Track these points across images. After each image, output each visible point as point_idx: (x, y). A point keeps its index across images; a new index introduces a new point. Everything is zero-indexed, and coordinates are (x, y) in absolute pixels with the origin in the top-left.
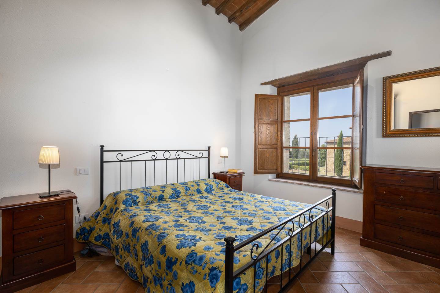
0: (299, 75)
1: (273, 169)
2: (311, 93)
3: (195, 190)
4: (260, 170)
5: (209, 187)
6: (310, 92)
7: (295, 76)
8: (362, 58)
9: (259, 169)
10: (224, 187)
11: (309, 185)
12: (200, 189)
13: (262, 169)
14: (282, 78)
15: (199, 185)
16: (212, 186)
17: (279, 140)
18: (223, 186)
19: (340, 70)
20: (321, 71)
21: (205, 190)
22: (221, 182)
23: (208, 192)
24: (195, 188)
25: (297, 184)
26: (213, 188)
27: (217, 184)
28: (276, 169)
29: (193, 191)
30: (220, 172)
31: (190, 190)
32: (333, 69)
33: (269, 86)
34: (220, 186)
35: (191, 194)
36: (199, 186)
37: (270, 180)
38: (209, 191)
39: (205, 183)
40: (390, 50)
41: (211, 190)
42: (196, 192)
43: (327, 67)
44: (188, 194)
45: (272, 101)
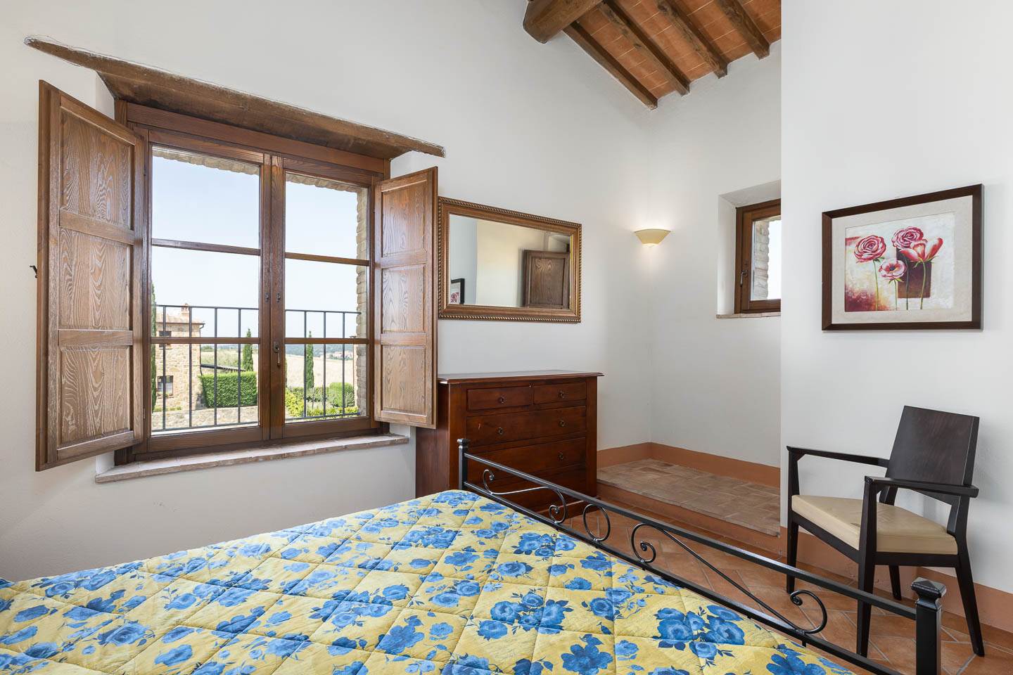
0: (238, 97)
1: (117, 432)
4: (69, 443)
7: (222, 93)
8: (400, 137)
11: (282, 457)
13: (77, 441)
25: (237, 462)
28: (125, 431)
32: (341, 131)
37: (101, 481)
40: (441, 145)
45: (114, 144)
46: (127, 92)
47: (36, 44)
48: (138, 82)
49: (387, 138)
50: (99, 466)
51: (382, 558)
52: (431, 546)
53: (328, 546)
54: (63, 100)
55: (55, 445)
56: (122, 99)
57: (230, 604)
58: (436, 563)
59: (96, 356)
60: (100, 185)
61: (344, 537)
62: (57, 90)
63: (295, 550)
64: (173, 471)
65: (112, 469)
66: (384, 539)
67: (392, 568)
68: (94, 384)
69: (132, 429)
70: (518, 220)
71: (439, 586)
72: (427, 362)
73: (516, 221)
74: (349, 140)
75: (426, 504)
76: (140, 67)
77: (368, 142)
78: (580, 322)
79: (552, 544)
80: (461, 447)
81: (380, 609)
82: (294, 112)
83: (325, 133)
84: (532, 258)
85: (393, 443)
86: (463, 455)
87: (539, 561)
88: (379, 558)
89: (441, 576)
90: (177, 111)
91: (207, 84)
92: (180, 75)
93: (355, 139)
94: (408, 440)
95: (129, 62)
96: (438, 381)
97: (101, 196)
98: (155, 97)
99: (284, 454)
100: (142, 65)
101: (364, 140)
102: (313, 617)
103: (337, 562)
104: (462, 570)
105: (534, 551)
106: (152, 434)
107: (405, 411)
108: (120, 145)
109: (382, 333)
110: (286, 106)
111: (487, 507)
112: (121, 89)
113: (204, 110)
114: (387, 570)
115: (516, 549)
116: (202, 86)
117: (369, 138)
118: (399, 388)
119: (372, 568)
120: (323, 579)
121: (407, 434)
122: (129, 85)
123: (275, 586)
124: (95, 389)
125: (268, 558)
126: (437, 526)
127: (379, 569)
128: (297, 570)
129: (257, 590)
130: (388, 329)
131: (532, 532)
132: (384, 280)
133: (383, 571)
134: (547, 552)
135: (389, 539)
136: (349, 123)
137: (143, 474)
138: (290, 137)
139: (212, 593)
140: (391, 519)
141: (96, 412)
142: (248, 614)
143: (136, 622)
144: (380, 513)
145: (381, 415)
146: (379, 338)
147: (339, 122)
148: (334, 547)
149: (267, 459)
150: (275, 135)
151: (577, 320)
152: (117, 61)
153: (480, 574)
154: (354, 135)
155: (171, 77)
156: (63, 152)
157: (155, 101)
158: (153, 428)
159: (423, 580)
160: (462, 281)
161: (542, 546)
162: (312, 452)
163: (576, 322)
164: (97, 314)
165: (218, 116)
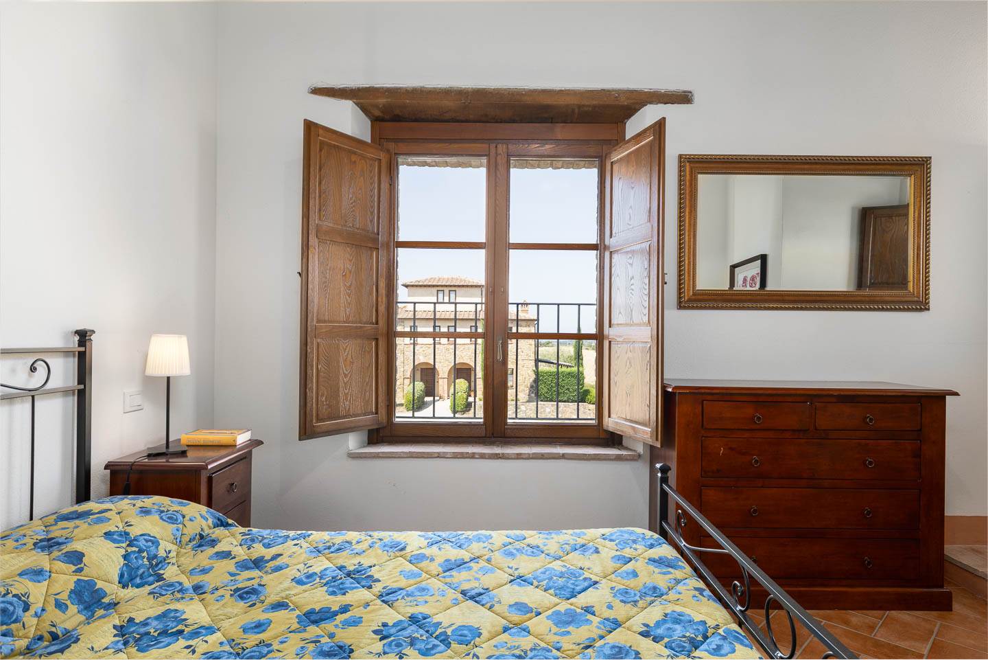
0: (461, 93)
1: (365, 414)
2: (489, 162)
3: (64, 597)
4: (323, 420)
5: (141, 551)
6: (484, 160)
7: (447, 92)
9: (318, 420)
10: (206, 528)
12: (91, 584)
13: (330, 418)
14: (400, 88)
15: (76, 558)
16: (156, 543)
17: (382, 308)
18: (204, 523)
19: (576, 111)
20: (528, 100)
21: (122, 576)
22: (185, 505)
23: (138, 581)
24: (56, 588)
26: (162, 553)
27: (172, 520)
28: (372, 413)
29: (51, 607)
30: (149, 456)
31: (26, 608)
32: (562, 101)
33: (348, 105)
34: (192, 529)
35: (41, 638)
36: (81, 561)
37: (353, 456)
38: (142, 577)
39: (108, 535)
40: (689, 90)
41: (151, 565)
42: (73, 609)
43: (544, 92)
44: (23, 643)
45: (363, 161)
46: (377, 113)
47: (317, 91)
48: (382, 101)
49: (616, 97)
50: (352, 442)
51: (491, 589)
52: (552, 591)
53: (455, 560)
54: (321, 132)
55: (312, 421)
56: (375, 120)
57: (333, 593)
58: (539, 614)
59: (346, 347)
60: (351, 199)
61: (477, 555)
62: (316, 125)
63: (425, 555)
64: (402, 456)
65: (364, 447)
66: (512, 568)
67: (488, 605)
68: (345, 371)
69: (377, 413)
70: (806, 166)
71: (514, 644)
72: (652, 363)
73: (804, 169)
74: (573, 111)
75: (589, 539)
76: (383, 88)
77: (594, 106)
78: (929, 309)
79: (700, 638)
80: (659, 475)
81: (435, 646)
82: (512, 94)
83: (547, 108)
84: (875, 218)
85: (619, 458)
86: (661, 485)
87: (660, 656)
88: (487, 589)
89: (529, 632)
90: (416, 120)
91: (434, 88)
92: (414, 85)
93: (579, 106)
94: (639, 456)
95: (375, 86)
96: (664, 387)
97: (352, 208)
98: (397, 112)
99: (499, 454)
100: (384, 86)
101: (589, 106)
102: (375, 632)
103: (448, 580)
104: (555, 634)
105: (666, 640)
106: (397, 420)
107: (631, 421)
108: (368, 161)
109: (610, 327)
110: (505, 90)
111: (659, 562)
112: (372, 111)
113: (435, 113)
114: (483, 605)
115: (646, 629)
116: (430, 91)
117: (594, 103)
118: (624, 392)
119: (472, 598)
120: (419, 594)
121: (640, 449)
122: (376, 106)
123: (378, 588)
124: (346, 376)
125: (398, 557)
126: (581, 568)
127: (476, 602)
128: (408, 578)
129: (363, 587)
130: (615, 323)
131: (687, 611)
132: (613, 265)
133: (479, 605)
134: (684, 647)
135: (517, 569)
136: (572, 90)
137: (381, 455)
138: (514, 121)
139: (331, 578)
140: (538, 547)
141: (346, 395)
142: (335, 608)
143: (264, 585)
144: (533, 537)
145: (611, 423)
146: (607, 333)
147: (561, 92)
148: (458, 563)
149: (482, 456)
150: (501, 122)
151: (921, 305)
152: (366, 88)
153: (574, 647)
154: (576, 103)
155: (406, 90)
156: (320, 176)
157: (398, 116)
158: (397, 415)
159: (506, 630)
160: (763, 259)
161: (684, 636)
162: (527, 456)
163: (921, 310)
164: (348, 310)
165: (447, 116)
